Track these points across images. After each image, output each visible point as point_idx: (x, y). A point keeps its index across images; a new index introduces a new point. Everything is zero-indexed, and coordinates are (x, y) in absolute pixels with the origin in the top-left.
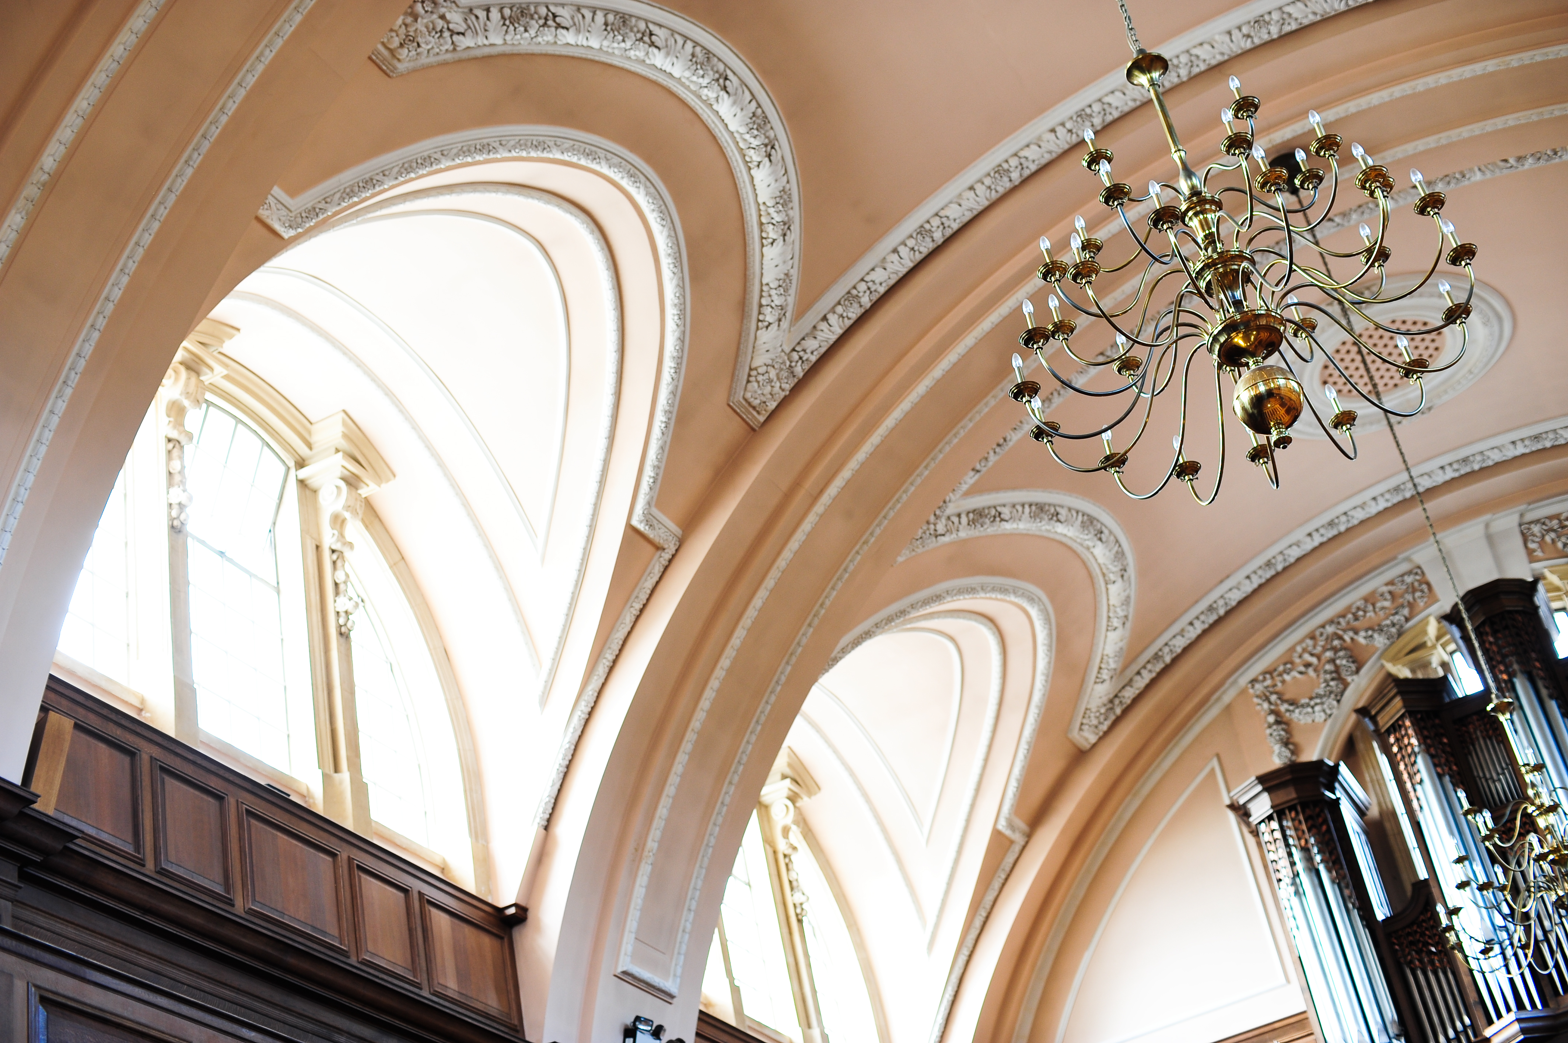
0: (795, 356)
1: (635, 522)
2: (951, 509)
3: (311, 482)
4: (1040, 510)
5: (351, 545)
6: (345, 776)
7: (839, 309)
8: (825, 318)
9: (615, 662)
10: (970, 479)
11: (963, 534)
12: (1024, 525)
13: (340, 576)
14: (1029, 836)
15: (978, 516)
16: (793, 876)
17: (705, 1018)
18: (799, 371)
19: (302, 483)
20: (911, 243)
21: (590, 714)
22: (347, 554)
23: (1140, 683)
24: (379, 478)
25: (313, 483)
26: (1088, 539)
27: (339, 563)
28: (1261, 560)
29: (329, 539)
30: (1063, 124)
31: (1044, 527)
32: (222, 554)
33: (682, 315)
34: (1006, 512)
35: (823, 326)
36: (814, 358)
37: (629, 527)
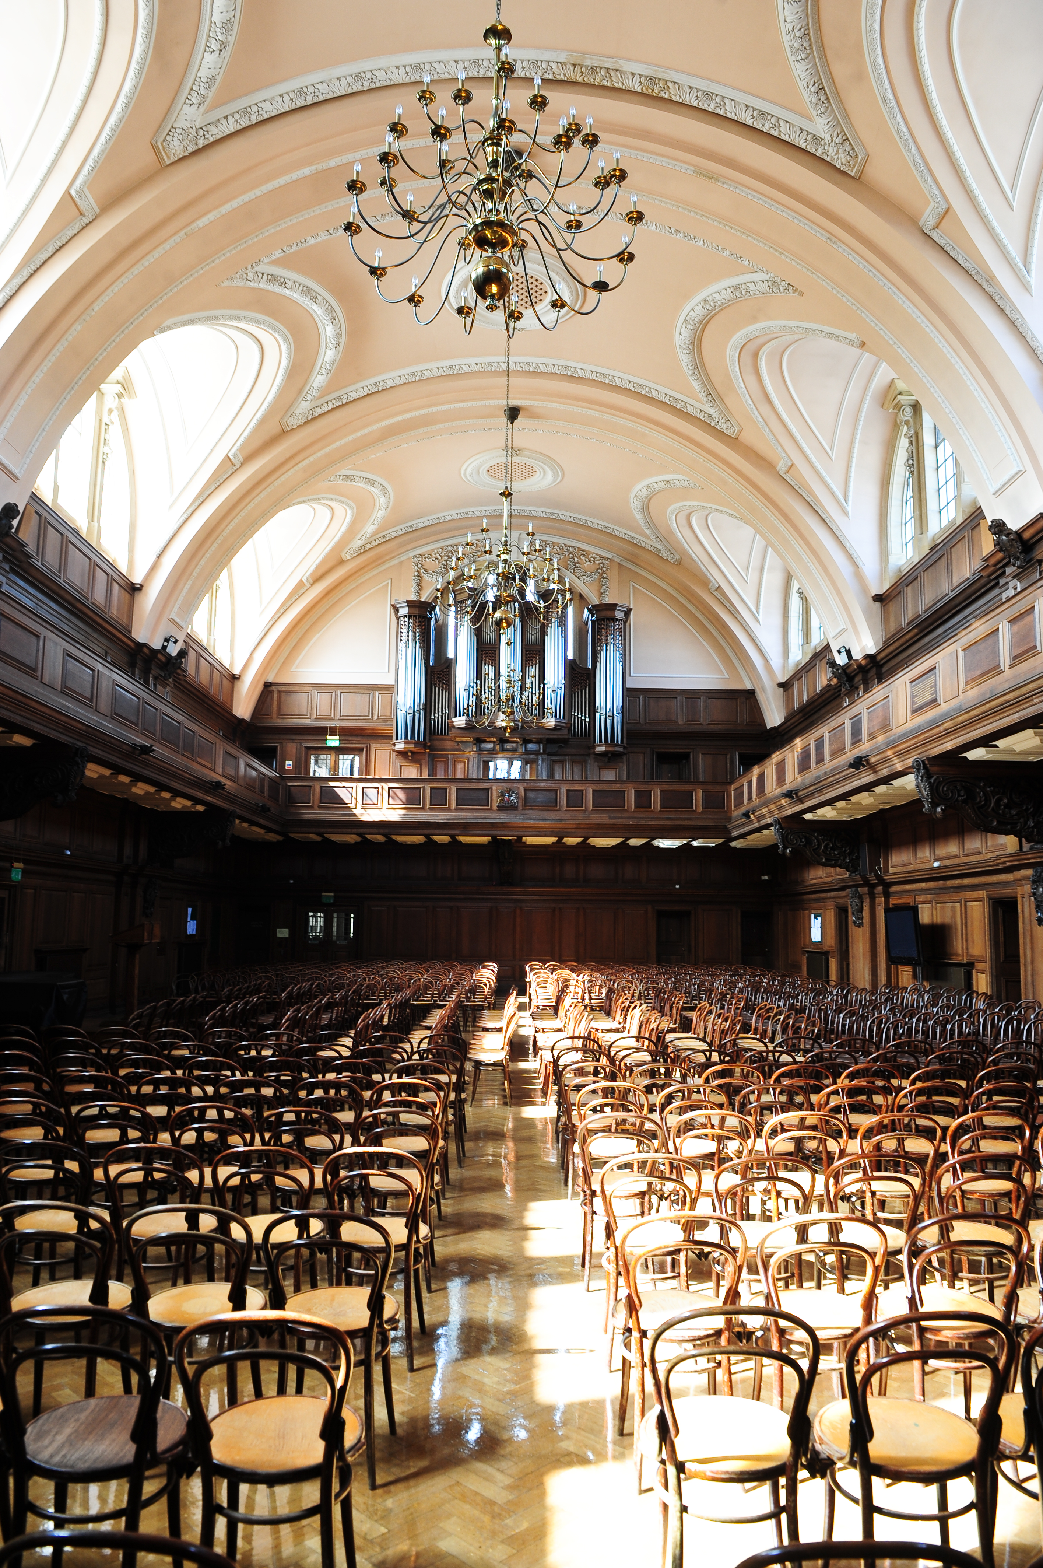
0: (201, 133)
1: (73, 193)
2: (260, 268)
4: (307, 291)
7: (237, 116)
8: (226, 118)
9: (35, 271)
10: (278, 254)
11: (261, 286)
12: (296, 296)
14: (242, 464)
15: (273, 279)
16: (107, 437)
17: (34, 497)
18: (201, 143)
20: (292, 95)
21: (11, 297)
23: (326, 408)
26: (326, 319)
30: (405, 67)
31: (306, 302)
33: (140, 71)
34: (289, 283)
35: (224, 121)
36: (212, 140)
37: (68, 193)
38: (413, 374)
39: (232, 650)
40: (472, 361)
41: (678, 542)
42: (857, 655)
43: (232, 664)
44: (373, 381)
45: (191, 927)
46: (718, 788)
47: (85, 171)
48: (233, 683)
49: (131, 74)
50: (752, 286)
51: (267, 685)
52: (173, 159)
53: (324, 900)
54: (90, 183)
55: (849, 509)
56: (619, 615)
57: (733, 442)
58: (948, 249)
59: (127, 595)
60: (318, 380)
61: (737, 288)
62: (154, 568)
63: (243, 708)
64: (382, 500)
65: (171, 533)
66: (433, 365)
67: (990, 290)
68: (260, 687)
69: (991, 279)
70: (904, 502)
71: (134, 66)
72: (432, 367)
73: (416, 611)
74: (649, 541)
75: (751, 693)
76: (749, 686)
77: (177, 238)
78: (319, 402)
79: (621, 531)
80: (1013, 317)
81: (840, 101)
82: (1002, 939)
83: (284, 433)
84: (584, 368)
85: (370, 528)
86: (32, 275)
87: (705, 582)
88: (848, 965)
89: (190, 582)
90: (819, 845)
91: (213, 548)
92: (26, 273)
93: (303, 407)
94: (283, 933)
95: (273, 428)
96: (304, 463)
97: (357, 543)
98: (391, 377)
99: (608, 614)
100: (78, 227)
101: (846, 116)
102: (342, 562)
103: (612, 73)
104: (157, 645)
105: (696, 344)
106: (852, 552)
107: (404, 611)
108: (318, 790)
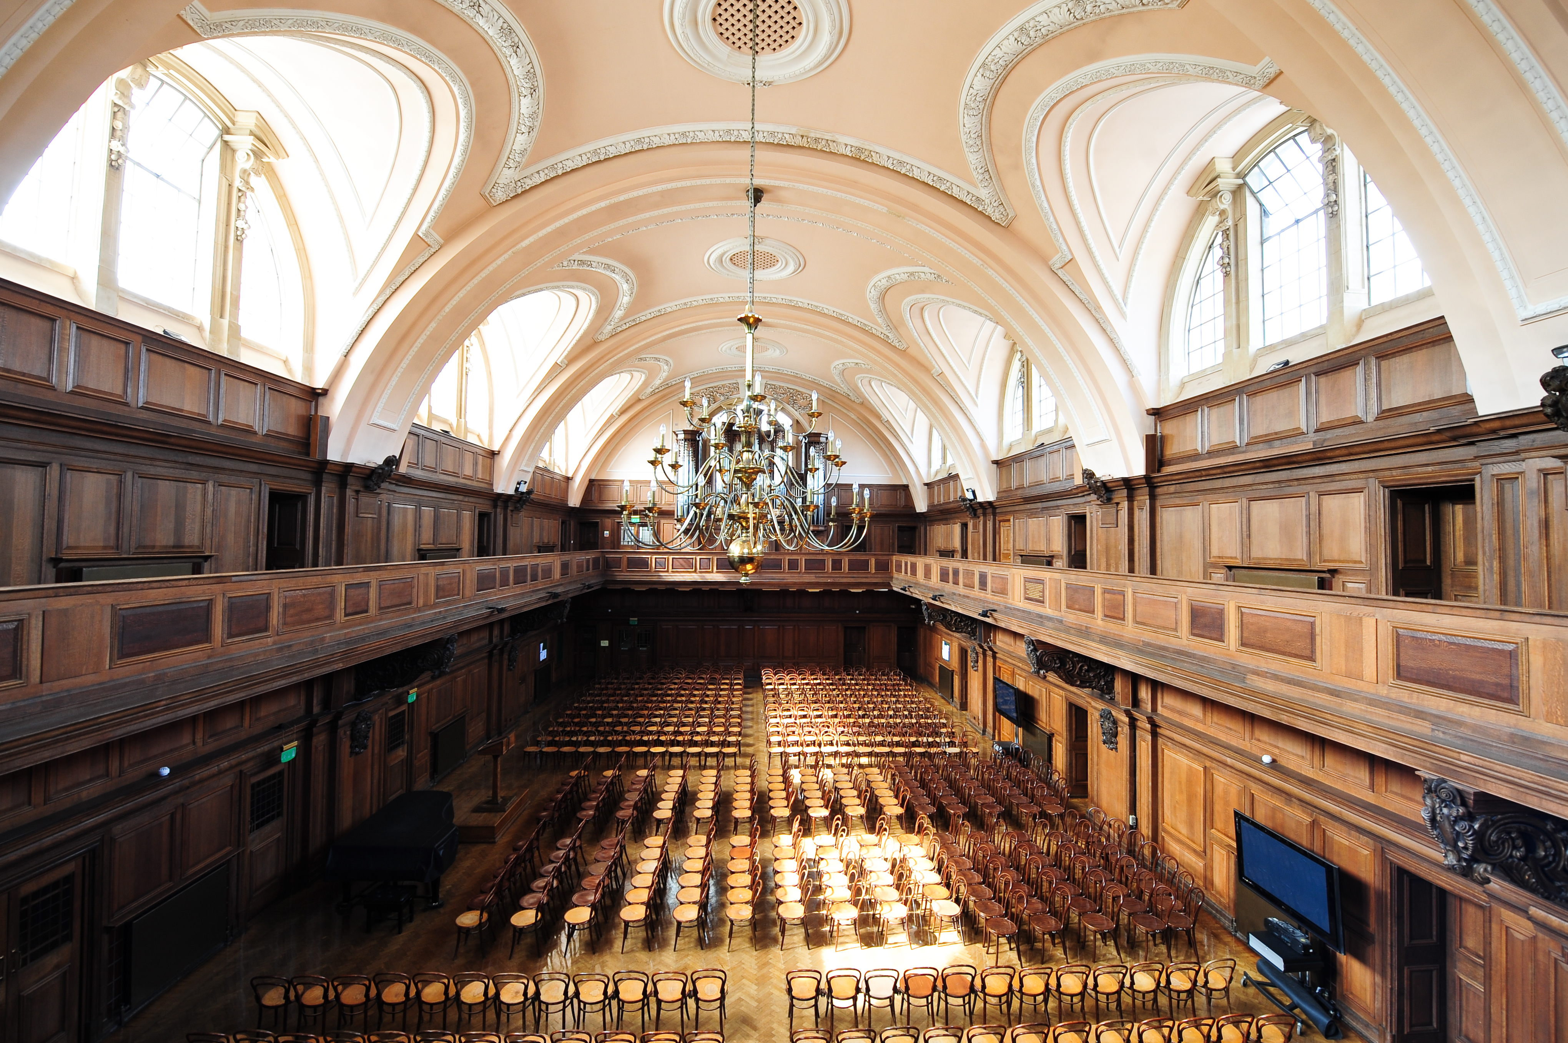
0: (519, 184)
1: (420, 234)
3: (232, 145)
4: (608, 267)
5: (252, 189)
6: (225, 322)
7: (546, 171)
8: (538, 172)
12: (600, 270)
13: (242, 207)
14: (567, 365)
15: (582, 262)
16: (469, 356)
18: (519, 191)
19: (226, 142)
20: (589, 155)
22: (249, 193)
23: (624, 327)
24: (277, 155)
25: (234, 145)
26: (623, 281)
27: (242, 199)
28: (683, 301)
29: (238, 183)
30: (674, 134)
31: (609, 273)
32: (158, 176)
33: (465, 151)
35: (537, 175)
37: (416, 234)
38: (685, 304)
39: (567, 460)
40: (726, 295)
41: (862, 393)
42: (980, 499)
43: (567, 471)
44: (657, 309)
45: (543, 655)
46: (885, 558)
47: (429, 219)
48: (568, 483)
49: (458, 153)
50: (922, 275)
51: (591, 481)
52: (498, 202)
53: (631, 623)
54: (435, 225)
55: (978, 402)
56: (822, 440)
57: (903, 353)
58: (1069, 284)
59: (489, 460)
60: (618, 313)
61: (912, 274)
62: (507, 439)
63: (574, 500)
64: (666, 367)
65: (519, 415)
66: (699, 298)
67: (1097, 316)
68: (586, 483)
69: (1099, 308)
70: (1015, 398)
71: (460, 148)
72: (699, 299)
73: (689, 437)
74: (843, 388)
75: (906, 488)
76: (905, 483)
77: (506, 256)
78: (620, 324)
79: (825, 383)
80: (1112, 336)
81: (1000, 179)
82: (1074, 726)
83: (596, 343)
84: (804, 302)
85: (657, 382)
86: (393, 293)
87: (879, 417)
88: (966, 682)
89: (533, 444)
90: (952, 619)
91: (549, 420)
92: (388, 292)
93: (608, 329)
94: (605, 643)
95: (589, 341)
96: (611, 361)
97: (649, 390)
98: (670, 306)
99: (816, 439)
100: (427, 255)
101: (1003, 189)
102: (639, 400)
103: (831, 143)
104: (511, 491)
105: (882, 297)
106: (979, 430)
107: (682, 436)
108: (625, 559)
